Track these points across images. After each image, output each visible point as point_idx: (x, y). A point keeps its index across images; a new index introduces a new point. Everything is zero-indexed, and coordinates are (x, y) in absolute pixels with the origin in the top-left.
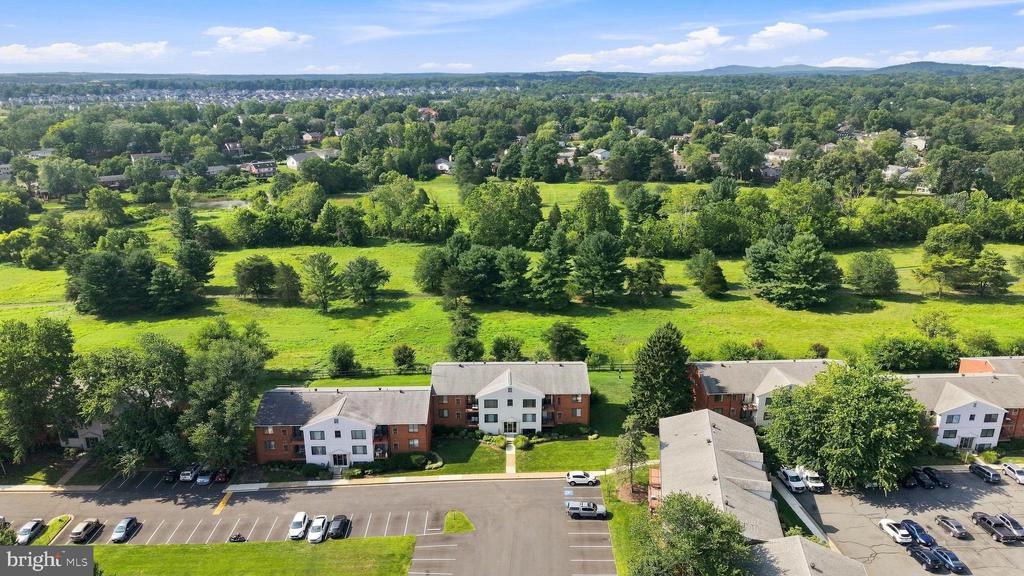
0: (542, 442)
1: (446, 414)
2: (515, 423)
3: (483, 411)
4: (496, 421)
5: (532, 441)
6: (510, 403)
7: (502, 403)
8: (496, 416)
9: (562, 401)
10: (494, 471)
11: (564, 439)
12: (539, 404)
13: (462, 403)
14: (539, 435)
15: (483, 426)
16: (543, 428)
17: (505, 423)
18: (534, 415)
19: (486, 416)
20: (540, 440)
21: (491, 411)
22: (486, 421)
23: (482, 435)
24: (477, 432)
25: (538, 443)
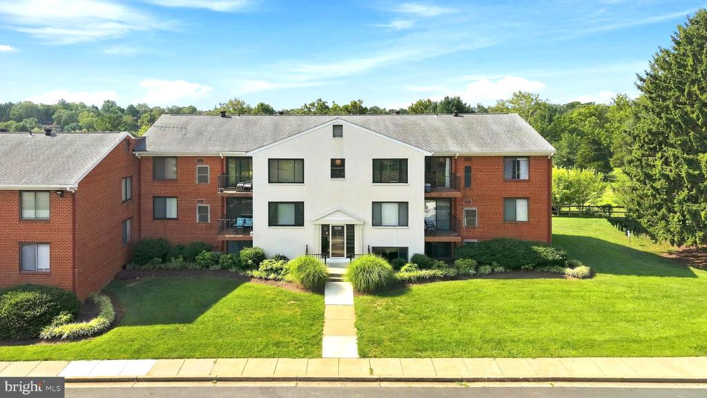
0: (433, 279)
1: (172, 209)
2: (351, 228)
3: (263, 192)
4: (299, 221)
5: (403, 274)
6: (338, 169)
7: (317, 169)
8: (299, 207)
9: (476, 175)
10: (278, 350)
11: (492, 275)
12: (417, 172)
13: (213, 174)
14: (420, 263)
15: (264, 236)
16: (428, 245)
17: (325, 228)
18: (403, 206)
19: (274, 207)
20: (424, 273)
21: (287, 192)
22: (273, 221)
23: (259, 258)
24: (246, 252)
25: (421, 280)
